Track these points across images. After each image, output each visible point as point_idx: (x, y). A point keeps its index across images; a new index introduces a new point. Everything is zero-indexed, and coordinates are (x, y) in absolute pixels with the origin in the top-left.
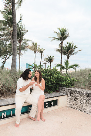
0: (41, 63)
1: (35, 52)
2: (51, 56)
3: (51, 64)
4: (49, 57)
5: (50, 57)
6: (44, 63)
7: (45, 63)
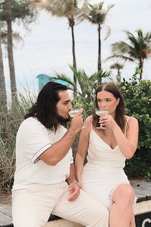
0: (99, 65)
1: (72, 23)
2: (140, 33)
4: (132, 39)
5: (136, 36)
7: (118, 67)
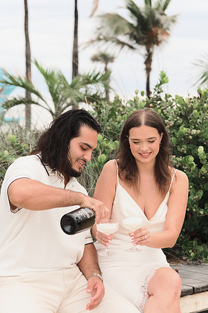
3: (148, 61)
6: (95, 59)
7: (106, 58)
